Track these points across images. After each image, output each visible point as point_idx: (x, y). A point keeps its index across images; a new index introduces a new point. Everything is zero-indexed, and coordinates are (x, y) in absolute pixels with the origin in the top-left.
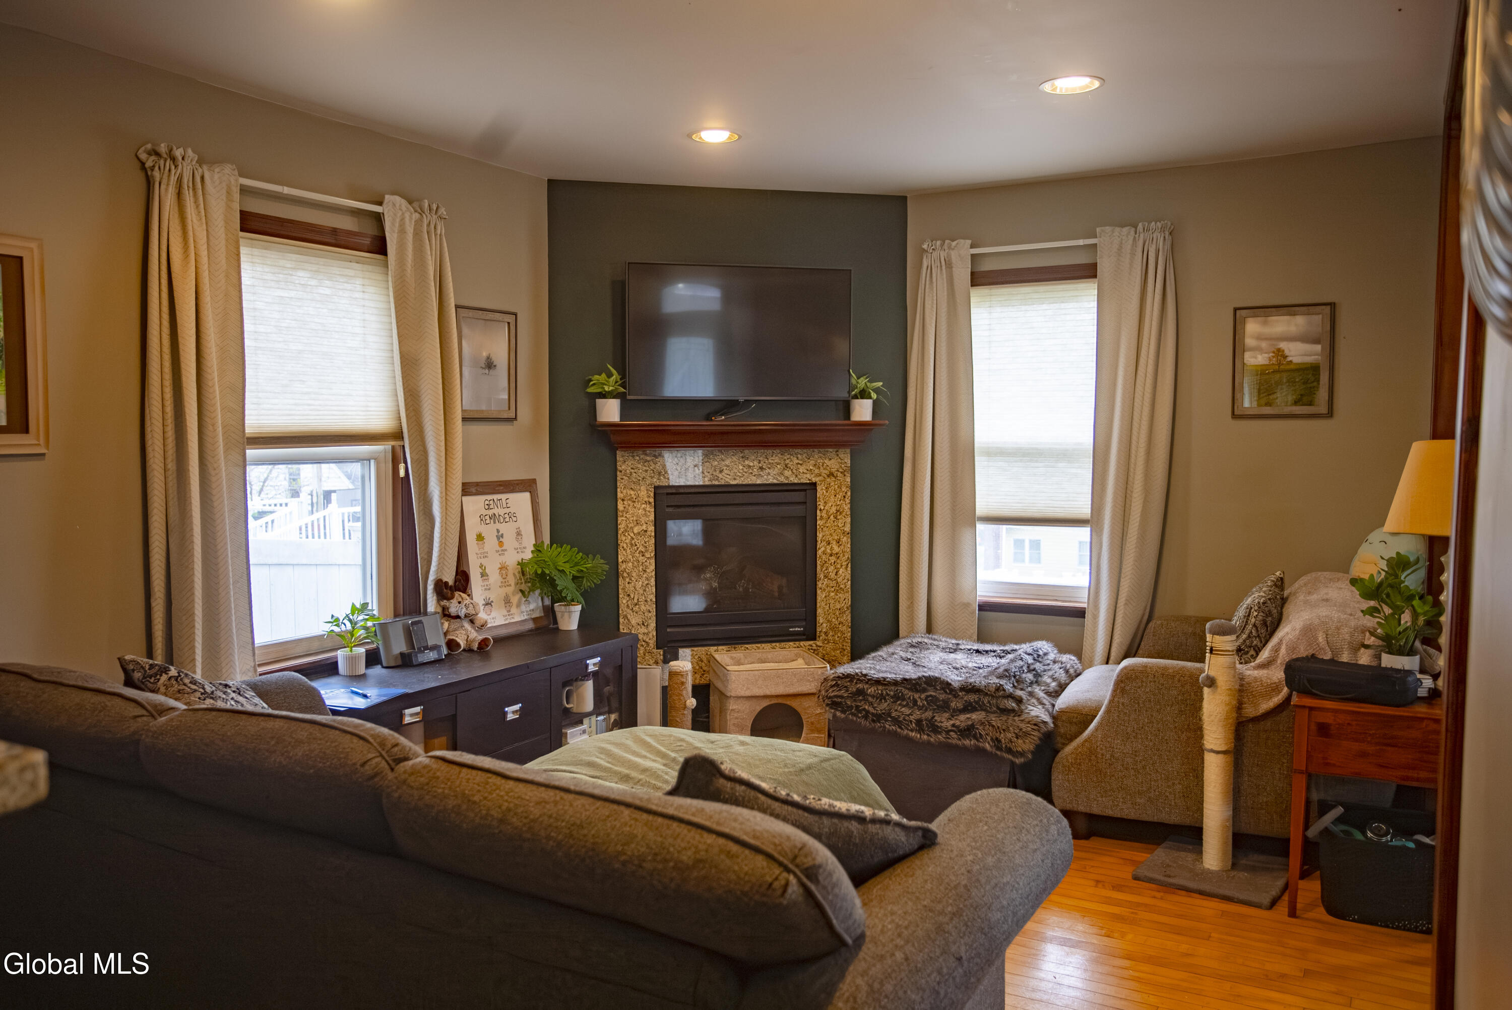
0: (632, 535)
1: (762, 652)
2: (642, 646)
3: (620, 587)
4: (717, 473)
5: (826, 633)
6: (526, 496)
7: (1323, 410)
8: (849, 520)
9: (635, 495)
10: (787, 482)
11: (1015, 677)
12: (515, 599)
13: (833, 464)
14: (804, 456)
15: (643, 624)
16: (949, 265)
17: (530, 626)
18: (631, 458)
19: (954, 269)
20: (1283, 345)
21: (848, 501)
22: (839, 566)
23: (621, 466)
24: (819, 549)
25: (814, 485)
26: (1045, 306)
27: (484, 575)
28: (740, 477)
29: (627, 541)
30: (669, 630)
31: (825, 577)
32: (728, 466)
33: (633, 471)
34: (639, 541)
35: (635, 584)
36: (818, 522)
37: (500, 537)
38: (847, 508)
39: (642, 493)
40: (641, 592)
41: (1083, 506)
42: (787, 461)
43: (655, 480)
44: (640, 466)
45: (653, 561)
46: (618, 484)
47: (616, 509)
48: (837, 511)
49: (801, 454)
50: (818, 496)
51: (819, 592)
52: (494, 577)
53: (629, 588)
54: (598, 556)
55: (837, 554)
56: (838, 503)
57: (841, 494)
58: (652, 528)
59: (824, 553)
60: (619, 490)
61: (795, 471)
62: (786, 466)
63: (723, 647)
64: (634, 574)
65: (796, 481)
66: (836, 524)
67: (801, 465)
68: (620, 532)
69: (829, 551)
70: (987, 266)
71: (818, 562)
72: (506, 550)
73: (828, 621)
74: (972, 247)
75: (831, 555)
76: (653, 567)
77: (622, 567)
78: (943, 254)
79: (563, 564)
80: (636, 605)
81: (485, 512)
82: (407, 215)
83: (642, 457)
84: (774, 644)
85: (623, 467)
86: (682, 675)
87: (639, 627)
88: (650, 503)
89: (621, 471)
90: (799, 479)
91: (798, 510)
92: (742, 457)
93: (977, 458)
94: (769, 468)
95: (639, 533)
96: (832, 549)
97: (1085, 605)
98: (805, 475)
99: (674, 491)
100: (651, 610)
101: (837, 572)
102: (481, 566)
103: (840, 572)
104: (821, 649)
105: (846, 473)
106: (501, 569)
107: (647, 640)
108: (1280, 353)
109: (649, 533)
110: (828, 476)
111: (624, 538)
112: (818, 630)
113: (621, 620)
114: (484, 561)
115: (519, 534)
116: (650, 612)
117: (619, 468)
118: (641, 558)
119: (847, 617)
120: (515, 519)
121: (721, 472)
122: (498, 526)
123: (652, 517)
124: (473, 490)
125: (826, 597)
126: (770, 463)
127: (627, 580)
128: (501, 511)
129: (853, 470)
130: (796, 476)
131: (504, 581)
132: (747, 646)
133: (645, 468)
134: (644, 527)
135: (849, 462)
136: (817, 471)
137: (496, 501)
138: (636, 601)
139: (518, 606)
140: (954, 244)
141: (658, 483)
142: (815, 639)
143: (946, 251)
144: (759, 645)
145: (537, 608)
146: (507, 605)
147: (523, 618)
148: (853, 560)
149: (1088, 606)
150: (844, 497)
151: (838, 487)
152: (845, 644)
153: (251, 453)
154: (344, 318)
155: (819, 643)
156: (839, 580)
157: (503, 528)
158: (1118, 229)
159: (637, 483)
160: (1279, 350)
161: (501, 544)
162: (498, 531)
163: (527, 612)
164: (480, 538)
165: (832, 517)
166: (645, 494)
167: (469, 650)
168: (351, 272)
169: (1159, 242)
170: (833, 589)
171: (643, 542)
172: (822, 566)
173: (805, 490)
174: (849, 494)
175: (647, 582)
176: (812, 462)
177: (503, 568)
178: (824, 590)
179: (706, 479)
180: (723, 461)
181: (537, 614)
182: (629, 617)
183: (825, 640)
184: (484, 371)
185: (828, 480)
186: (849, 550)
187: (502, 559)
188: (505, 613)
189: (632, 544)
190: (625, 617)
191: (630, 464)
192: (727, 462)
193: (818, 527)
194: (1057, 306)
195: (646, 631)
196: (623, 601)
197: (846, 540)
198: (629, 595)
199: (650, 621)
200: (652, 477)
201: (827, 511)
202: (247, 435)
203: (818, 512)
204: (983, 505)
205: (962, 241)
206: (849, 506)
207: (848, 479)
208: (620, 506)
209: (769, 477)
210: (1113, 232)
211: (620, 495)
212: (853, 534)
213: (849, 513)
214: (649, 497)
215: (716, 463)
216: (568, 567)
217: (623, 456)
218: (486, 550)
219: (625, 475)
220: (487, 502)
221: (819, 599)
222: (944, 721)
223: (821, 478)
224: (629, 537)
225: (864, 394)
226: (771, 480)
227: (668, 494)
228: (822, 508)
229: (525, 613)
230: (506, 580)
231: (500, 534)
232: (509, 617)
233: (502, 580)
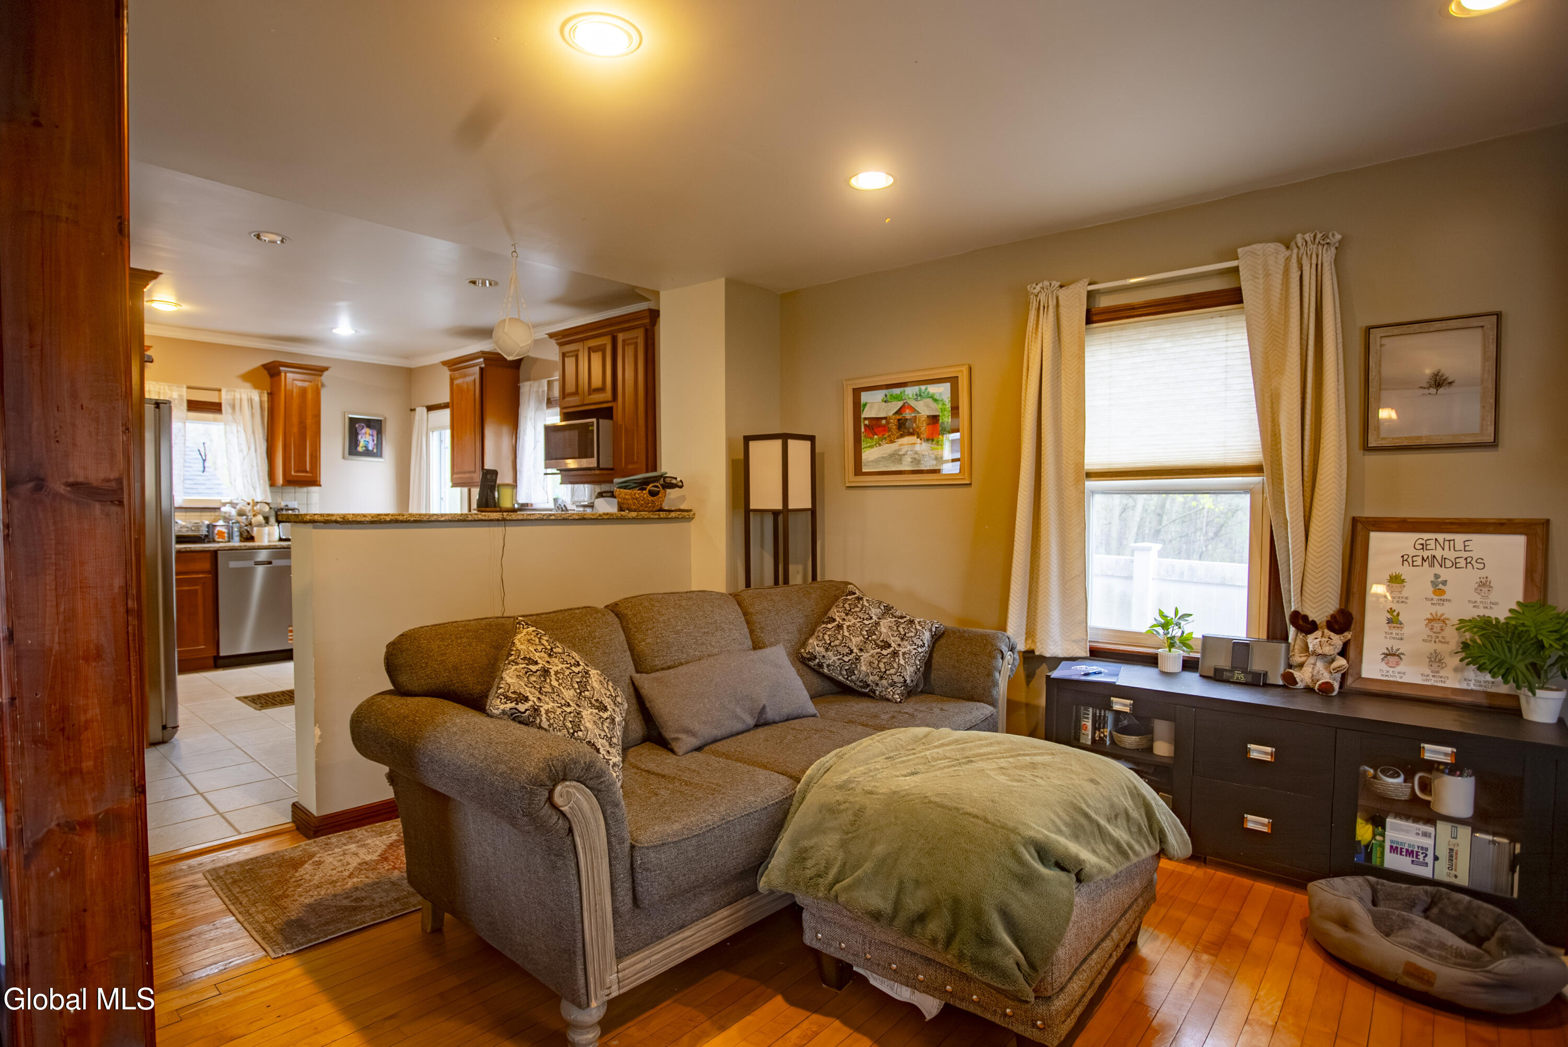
6: (1518, 538)
12: (1453, 662)
17: (1482, 700)
27: (1393, 620)
37: (1438, 586)
52: (1415, 627)
72: (1449, 601)
81: (1412, 552)
82: (1272, 257)
102: (1390, 613)
106: (1430, 621)
114: (1396, 606)
115: (1485, 585)
120: (1479, 566)
122: (1437, 569)
124: (1394, 526)
128: (1449, 554)
131: (1434, 635)
137: (1441, 541)
139: (1459, 670)
146: (1435, 665)
147: (1464, 686)
157: (1445, 574)
161: (1439, 592)
162: (1437, 576)
163: (1477, 681)
164: (1396, 579)
177: (1436, 620)
181: (1501, 690)
184: (1426, 391)
187: (1440, 610)
188: (1427, 671)
202: (1086, 471)
218: (1404, 594)
220: (1421, 541)
229: (1473, 682)
230: (1440, 635)
231: (1440, 580)
232: (1433, 679)
233: (1431, 634)
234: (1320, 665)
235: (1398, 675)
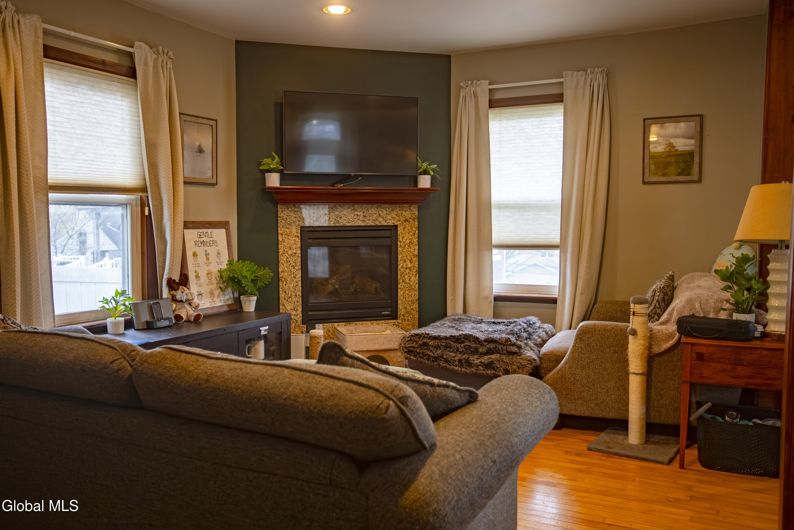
0: (287, 256)
1: (366, 327)
2: (294, 322)
3: (280, 287)
4: (338, 219)
5: (403, 315)
6: (224, 230)
7: (696, 178)
8: (417, 247)
9: (289, 231)
10: (380, 224)
11: (517, 334)
12: (217, 292)
13: (407, 214)
14: (390, 209)
15: (294, 309)
16: (476, 96)
17: (226, 309)
18: (286, 209)
19: (479, 98)
20: (672, 140)
21: (416, 236)
22: (411, 275)
23: (281, 214)
24: (399, 265)
25: (396, 226)
26: (533, 119)
27: (197, 277)
28: (352, 221)
29: (284, 259)
30: (309, 313)
31: (403, 281)
32: (345, 215)
33: (287, 217)
34: (292, 260)
35: (289, 285)
36: (399, 249)
37: (207, 255)
38: (416, 240)
39: (293, 231)
40: (293, 290)
41: (555, 237)
42: (380, 212)
43: (301, 223)
44: (292, 214)
45: (300, 271)
46: (279, 225)
47: (278, 240)
48: (410, 242)
49: (388, 208)
50: (399, 233)
51: (399, 290)
52: (204, 279)
53: (286, 287)
54: (267, 268)
55: (410, 268)
56: (411, 238)
57: (412, 232)
58: (299, 252)
59: (402, 267)
60: (279, 228)
61: (384, 218)
62: (379, 215)
63: (342, 323)
64: (289, 279)
65: (385, 224)
66: (409, 250)
67: (388, 214)
68: (280, 254)
69: (405, 266)
70: (499, 96)
71: (399, 273)
72: (211, 263)
73: (405, 308)
74: (489, 84)
75: (406, 269)
76: (300, 275)
77: (281, 275)
78: (472, 89)
79: (246, 272)
80: (290, 297)
81: (198, 239)
82: (149, 55)
83: (293, 208)
84: (372, 322)
85: (282, 215)
86: (318, 338)
87: (292, 311)
88: (298, 237)
89: (280, 217)
90: (387, 223)
91: (387, 242)
92: (353, 210)
93: (493, 210)
94: (369, 216)
95: (291, 255)
96: (407, 264)
97: (557, 296)
98: (391, 221)
99: (312, 229)
100: (299, 301)
101: (410, 279)
102: (196, 272)
103: (412, 279)
104: (400, 325)
105: (415, 220)
106: (208, 274)
107: (297, 319)
108: (671, 145)
109: (297, 255)
110: (405, 221)
111: (282, 258)
112: (399, 313)
113: (281, 307)
114: (197, 269)
115: (218, 253)
116: (298, 302)
117: (279, 215)
118: (293, 270)
119: (416, 306)
120: (216, 244)
121: (341, 218)
122: (206, 248)
123: (299, 245)
124: (191, 226)
125: (403, 293)
126: (370, 213)
127: (285, 283)
128: (208, 240)
129: (419, 218)
130: (386, 221)
131: (209, 281)
132: (356, 323)
133: (295, 216)
134: (295, 251)
135: (417, 213)
136: (398, 218)
137: (204, 233)
138: (290, 295)
139: (218, 296)
140: (479, 82)
141: (302, 225)
142: (397, 319)
143: (474, 87)
144: (363, 322)
145: (230, 298)
146: (212, 296)
147: (221, 304)
148: (420, 272)
149: (558, 297)
150: (414, 234)
151: (411, 228)
152: (415, 322)
153: (52, 196)
154: (110, 116)
155: (399, 321)
156: (411, 284)
157: (209, 249)
158: (575, 73)
159: (290, 224)
160: (670, 143)
161: (208, 259)
162: (206, 251)
163: (224, 300)
164: (195, 255)
165: (407, 246)
166: (295, 231)
167: (188, 321)
168: (114, 88)
169: (600, 80)
170: (407, 289)
171: (294, 260)
172: (401, 275)
173: (390, 230)
174: (417, 232)
175: (296, 284)
176: (395, 213)
177: (209, 273)
178: (403, 289)
179: (332, 222)
180: (342, 211)
181: (230, 302)
182: (286, 305)
183: (403, 319)
184: (197, 154)
185: (405, 224)
186: (417, 266)
187: (209, 268)
188: (211, 300)
189: (287, 262)
190: (283, 305)
191: (286, 213)
192: (344, 213)
193: (399, 252)
194: (539, 119)
195: (296, 314)
196: (282, 295)
197: (415, 260)
198: (285, 292)
199: (298, 308)
200: (299, 221)
201: (404, 243)
202: (49, 184)
203: (399, 243)
204: (496, 239)
205: (483, 81)
206: (417, 239)
207: (417, 224)
208: (280, 239)
209: (369, 221)
210: (573, 74)
211: (280, 232)
212: (420, 256)
213: (417, 243)
214: (297, 233)
215: (338, 213)
216: (249, 274)
217: (281, 208)
218: (198, 262)
219: (283, 219)
220: (199, 234)
221: (399, 294)
222: (475, 360)
223: (400, 223)
224: (286, 257)
225: (425, 172)
226: (371, 223)
227: (309, 231)
228: (401, 240)
229: (223, 301)
230: (211, 281)
231: (207, 253)
232: (213, 303)
233: (208, 281)
234: (187, 306)
235: (203, 305)
